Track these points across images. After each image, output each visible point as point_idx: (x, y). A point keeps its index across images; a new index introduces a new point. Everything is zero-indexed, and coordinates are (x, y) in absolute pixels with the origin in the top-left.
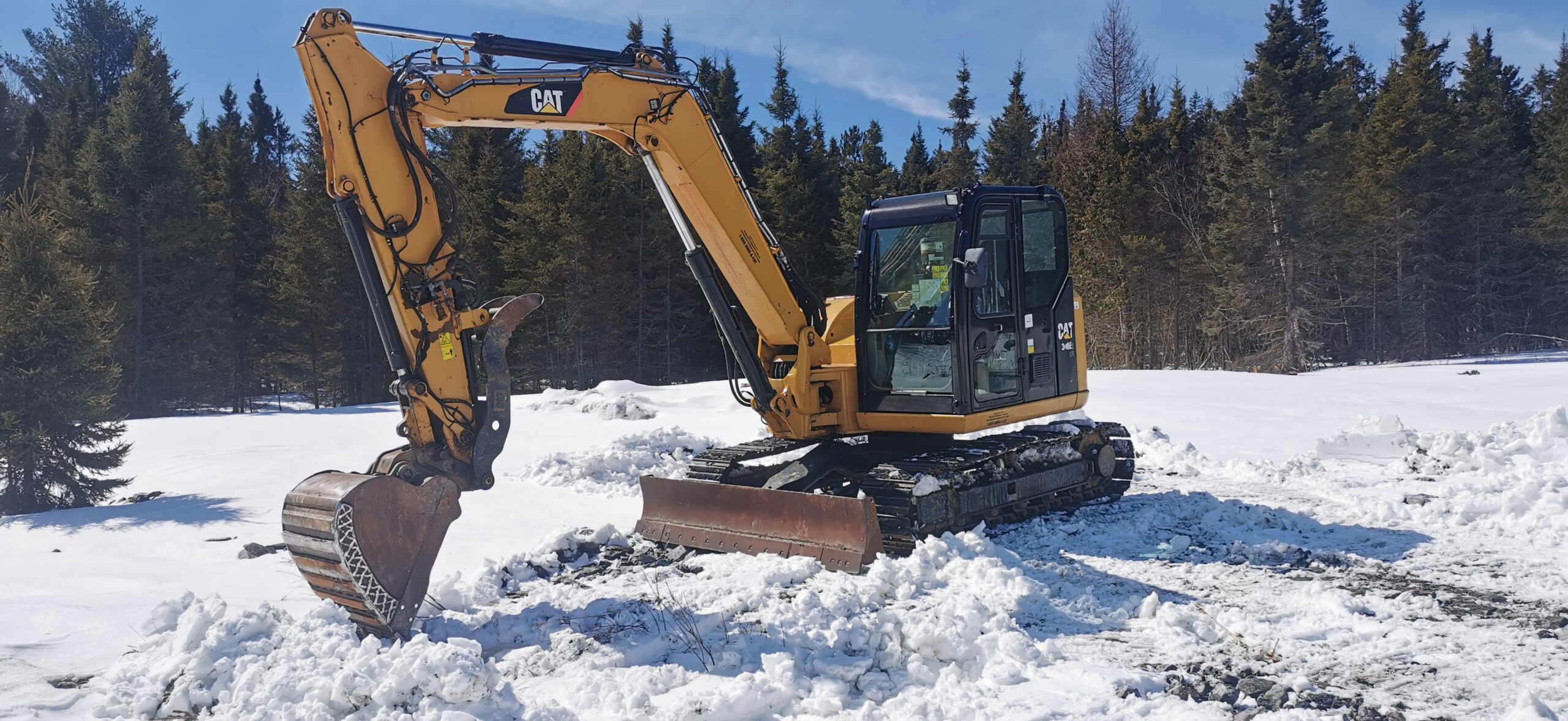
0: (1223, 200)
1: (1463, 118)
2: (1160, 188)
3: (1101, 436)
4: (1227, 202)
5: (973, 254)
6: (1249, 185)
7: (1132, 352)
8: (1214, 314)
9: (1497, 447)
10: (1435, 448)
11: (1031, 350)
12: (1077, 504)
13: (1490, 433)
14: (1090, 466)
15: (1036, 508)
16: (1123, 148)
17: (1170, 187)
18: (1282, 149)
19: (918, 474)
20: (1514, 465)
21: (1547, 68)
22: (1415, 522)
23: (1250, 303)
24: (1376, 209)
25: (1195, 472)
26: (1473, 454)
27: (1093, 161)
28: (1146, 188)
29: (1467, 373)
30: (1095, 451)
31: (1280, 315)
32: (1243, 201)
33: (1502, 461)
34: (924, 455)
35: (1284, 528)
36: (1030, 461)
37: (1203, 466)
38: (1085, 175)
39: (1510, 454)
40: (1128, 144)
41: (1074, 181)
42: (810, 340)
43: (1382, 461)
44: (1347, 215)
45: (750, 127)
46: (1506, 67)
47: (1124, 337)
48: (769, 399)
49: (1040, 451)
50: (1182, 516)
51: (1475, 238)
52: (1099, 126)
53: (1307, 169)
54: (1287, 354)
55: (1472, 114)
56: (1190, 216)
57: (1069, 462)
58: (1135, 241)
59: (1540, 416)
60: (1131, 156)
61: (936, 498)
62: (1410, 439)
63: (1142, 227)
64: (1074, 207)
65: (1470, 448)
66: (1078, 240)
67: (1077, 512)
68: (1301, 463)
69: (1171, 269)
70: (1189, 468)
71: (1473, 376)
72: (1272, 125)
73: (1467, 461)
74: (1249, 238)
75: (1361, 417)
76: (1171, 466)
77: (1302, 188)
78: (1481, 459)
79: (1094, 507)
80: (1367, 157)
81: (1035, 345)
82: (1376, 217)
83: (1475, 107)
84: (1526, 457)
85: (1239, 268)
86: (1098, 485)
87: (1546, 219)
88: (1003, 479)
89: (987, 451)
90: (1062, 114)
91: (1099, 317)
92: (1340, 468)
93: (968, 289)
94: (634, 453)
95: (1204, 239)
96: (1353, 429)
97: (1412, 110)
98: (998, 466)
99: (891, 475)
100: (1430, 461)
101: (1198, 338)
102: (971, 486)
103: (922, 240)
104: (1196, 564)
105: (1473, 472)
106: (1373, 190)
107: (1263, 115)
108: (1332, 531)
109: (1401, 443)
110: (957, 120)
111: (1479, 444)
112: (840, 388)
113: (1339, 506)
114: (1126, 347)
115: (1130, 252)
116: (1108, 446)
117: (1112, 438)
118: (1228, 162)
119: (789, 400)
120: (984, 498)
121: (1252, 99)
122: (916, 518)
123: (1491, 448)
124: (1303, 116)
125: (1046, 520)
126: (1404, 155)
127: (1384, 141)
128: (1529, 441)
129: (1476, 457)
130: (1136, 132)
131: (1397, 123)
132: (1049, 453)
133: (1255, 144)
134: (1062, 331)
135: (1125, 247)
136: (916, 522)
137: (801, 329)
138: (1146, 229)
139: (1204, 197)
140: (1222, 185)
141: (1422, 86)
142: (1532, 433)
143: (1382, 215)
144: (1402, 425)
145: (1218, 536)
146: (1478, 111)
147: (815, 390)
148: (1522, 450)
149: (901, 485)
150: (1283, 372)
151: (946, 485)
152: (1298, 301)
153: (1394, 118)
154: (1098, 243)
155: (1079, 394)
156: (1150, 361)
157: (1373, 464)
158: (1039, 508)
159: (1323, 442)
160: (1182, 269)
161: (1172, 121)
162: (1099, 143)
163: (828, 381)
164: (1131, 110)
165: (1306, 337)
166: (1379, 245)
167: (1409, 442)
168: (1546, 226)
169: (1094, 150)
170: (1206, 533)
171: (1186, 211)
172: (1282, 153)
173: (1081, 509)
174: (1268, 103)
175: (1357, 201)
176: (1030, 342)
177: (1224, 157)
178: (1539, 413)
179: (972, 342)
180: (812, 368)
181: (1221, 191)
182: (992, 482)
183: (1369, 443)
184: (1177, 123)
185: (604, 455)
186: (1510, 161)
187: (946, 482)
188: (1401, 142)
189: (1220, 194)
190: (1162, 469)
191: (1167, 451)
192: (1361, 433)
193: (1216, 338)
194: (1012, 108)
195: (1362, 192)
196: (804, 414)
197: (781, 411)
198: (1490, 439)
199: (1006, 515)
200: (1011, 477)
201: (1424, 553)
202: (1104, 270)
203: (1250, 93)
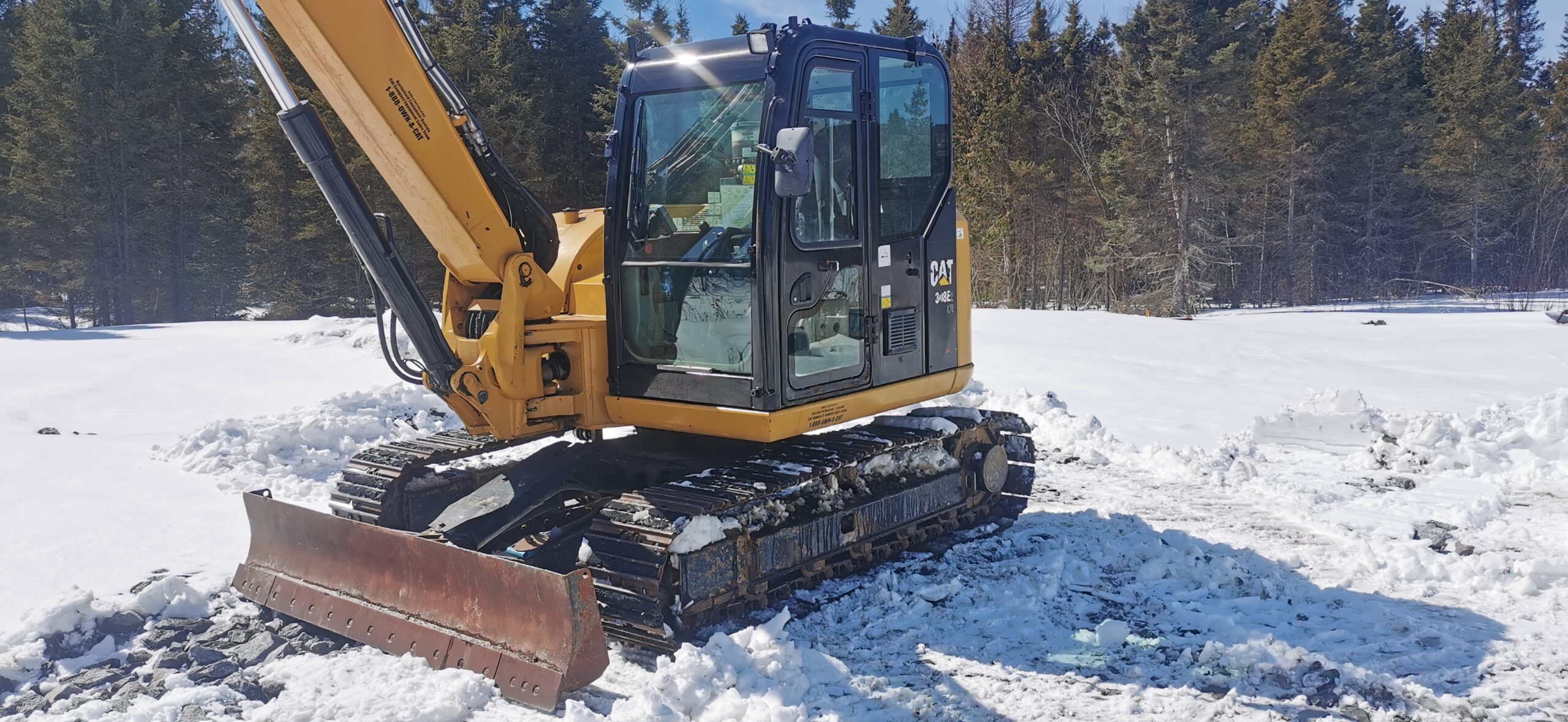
0: (1119, 125)
1: (1365, 49)
2: (1051, 110)
3: (988, 431)
4: (1123, 128)
5: (790, 138)
6: (1147, 109)
7: (1015, 287)
8: (1104, 248)
9: (1489, 437)
10: (1409, 436)
11: (886, 304)
12: (950, 538)
13: (1479, 419)
14: (970, 479)
15: (887, 547)
16: (1014, 66)
17: (1062, 110)
18: (1184, 70)
19: (679, 519)
20: (1511, 462)
21: (1432, 10)
22: (1456, 586)
23: (1142, 239)
24: (1272, 142)
25: (1102, 459)
26: (1459, 447)
27: (982, 78)
28: (1037, 110)
29: (1372, 323)
30: (978, 455)
31: (1170, 252)
32: (1139, 128)
33: (1497, 457)
34: (706, 473)
35: (1265, 596)
36: (880, 474)
37: (1113, 450)
38: (973, 92)
39: (1505, 447)
40: (1020, 61)
41: (961, 99)
42: (522, 277)
43: (1337, 449)
44: (1242, 149)
45: (603, 18)
46: (1392, 7)
47: (1006, 270)
48: (448, 375)
49: (897, 458)
50: (1105, 564)
51: (1369, 178)
52: (990, 40)
53: (1207, 94)
54: (1177, 295)
55: (1373, 44)
56: (1081, 143)
57: (939, 475)
58: (1024, 168)
59: (1546, 399)
60: (1023, 75)
61: (715, 554)
62: (1375, 422)
63: (1030, 153)
64: (960, 128)
65: (1455, 439)
66: (963, 164)
67: (948, 554)
68: (1236, 450)
69: (1056, 200)
70: (1096, 454)
71: (1380, 327)
72: (1175, 44)
73: (1451, 456)
74: (1142, 169)
75: (1312, 391)
76: (1071, 447)
77: (1202, 114)
78: (1470, 453)
79: (974, 545)
80: (1265, 86)
81: (893, 296)
82: (1271, 151)
83: (1376, 38)
84: (1526, 452)
85: (1132, 201)
86: (981, 503)
87: (1436, 160)
88: (835, 510)
89: (808, 470)
90: (951, 34)
91: (982, 249)
92: (1284, 457)
93: (781, 199)
94: (352, 419)
95: (1096, 168)
96: (1301, 405)
97: (1313, 38)
98: (829, 487)
99: (636, 517)
100: (1403, 454)
101: (1082, 274)
102: (782, 526)
103: (734, 125)
104: (1145, 687)
105: (1459, 471)
106: (1270, 122)
107: (1165, 32)
108: (1339, 603)
109: (1362, 428)
110: (835, 20)
111: (1467, 433)
112: (580, 357)
113: (1328, 544)
114: (1009, 282)
115: (1017, 179)
116: (997, 447)
117: (1003, 433)
118: (1126, 83)
119: (485, 377)
120: (801, 545)
121: (1155, 14)
122: (677, 590)
123: (1481, 440)
124: (1208, 35)
125: (899, 571)
126: (1302, 87)
127: (1283, 68)
128: (1530, 430)
129: (1463, 451)
130: (1029, 49)
131: (1298, 51)
132: (911, 460)
133: (1157, 64)
134: (936, 273)
135: (1011, 173)
136: (677, 597)
137: (508, 256)
138: (1034, 154)
139: (1098, 121)
140: (1117, 109)
141: (1324, 13)
142: (1535, 421)
143: (1278, 149)
144: (1365, 403)
145: (1167, 612)
146: (1380, 43)
147: (533, 361)
148: (1521, 442)
149: (650, 537)
150: (1172, 315)
151: (736, 529)
152: (1192, 238)
153: (1295, 46)
154: (984, 169)
155: (959, 371)
156: (1033, 298)
157: (1324, 452)
158: (892, 547)
159: (1262, 422)
160: (1070, 199)
161: (1067, 38)
162: (989, 59)
163: (562, 344)
164: (1024, 26)
165: (1197, 278)
166: (1272, 181)
167: (1373, 427)
168: (1436, 167)
169: (983, 66)
170: (1146, 601)
171: (1077, 137)
172: (1185, 75)
173: (955, 547)
174: (1172, 19)
175: (1253, 133)
176: (886, 290)
177: (1120, 78)
178: (1546, 395)
179: (786, 290)
180: (527, 322)
181: (1116, 115)
182: (816, 516)
183: (1322, 425)
184: (1072, 41)
185: (301, 423)
186: (1410, 97)
187: (733, 524)
188: (1302, 71)
189: (1116, 119)
190: (1058, 450)
191: (1066, 426)
192: (1312, 412)
193: (1101, 275)
194: (896, 10)
195: (1258, 124)
196: (514, 399)
197: (469, 394)
198: (1479, 428)
199: (839, 564)
200: (848, 504)
201: (1508, 665)
202: (989, 197)
203: (1152, 8)
